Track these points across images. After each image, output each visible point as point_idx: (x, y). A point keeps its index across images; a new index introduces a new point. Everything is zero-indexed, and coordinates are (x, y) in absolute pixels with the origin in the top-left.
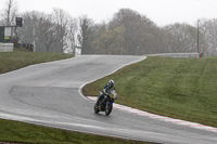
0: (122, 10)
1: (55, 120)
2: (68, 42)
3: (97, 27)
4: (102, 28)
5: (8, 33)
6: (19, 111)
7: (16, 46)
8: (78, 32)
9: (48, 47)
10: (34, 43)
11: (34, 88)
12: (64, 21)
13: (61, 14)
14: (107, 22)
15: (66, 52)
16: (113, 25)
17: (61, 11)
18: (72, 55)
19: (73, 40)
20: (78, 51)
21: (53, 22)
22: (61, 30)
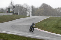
0: (43, 4)
1: (24, 34)
2: (28, 13)
3: (36, 8)
4: (38, 9)
5: (11, 10)
7: (13, 14)
8: (31, 10)
9: (22, 14)
10: (18, 13)
11: (18, 25)
12: (27, 7)
13: (26, 5)
14: (39, 7)
15: (27, 15)
16: (41, 8)
17: (26, 4)
18: (29, 16)
19: (29, 12)
20: (31, 15)
21: (24, 7)
22: (26, 9)
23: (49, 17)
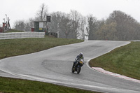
0: (115, 12)
1: (71, 82)
2: (80, 32)
3: (99, 22)
4: (102, 23)
5: (41, 25)
6: (47, 76)
7: (47, 34)
8: (86, 26)
9: (67, 35)
10: (58, 32)
11: (58, 61)
12: (78, 18)
14: (105, 19)
15: (78, 38)
16: (109, 21)
17: (76, 12)
18: (83, 40)
19: (83, 30)
20: (86, 38)
21: (70, 19)
22: (76, 24)
23: (129, 42)
